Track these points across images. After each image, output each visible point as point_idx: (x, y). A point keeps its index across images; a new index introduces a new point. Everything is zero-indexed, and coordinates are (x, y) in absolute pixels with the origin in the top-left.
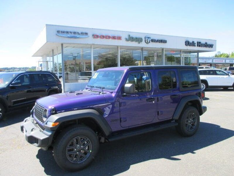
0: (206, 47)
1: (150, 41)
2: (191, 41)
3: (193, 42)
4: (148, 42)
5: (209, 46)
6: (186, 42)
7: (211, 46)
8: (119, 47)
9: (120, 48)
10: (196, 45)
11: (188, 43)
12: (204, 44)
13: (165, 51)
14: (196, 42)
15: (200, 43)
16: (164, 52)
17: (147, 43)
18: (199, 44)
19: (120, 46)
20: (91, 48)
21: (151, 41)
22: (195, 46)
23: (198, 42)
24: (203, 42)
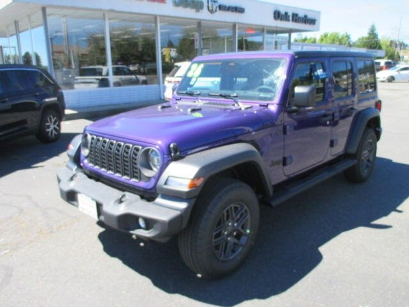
0: (305, 23)
1: (216, 8)
2: (283, 12)
3: (286, 13)
4: (214, 9)
5: (309, 21)
6: (275, 13)
7: (312, 22)
8: (158, 18)
9: (160, 19)
10: (291, 18)
11: (278, 15)
12: (303, 18)
13: (239, 29)
14: (290, 14)
15: (297, 15)
16: (237, 31)
17: (211, 11)
18: (296, 18)
19: (160, 16)
20: (104, 19)
21: (218, 9)
22: (289, 20)
23: (293, 15)
24: (301, 15)
